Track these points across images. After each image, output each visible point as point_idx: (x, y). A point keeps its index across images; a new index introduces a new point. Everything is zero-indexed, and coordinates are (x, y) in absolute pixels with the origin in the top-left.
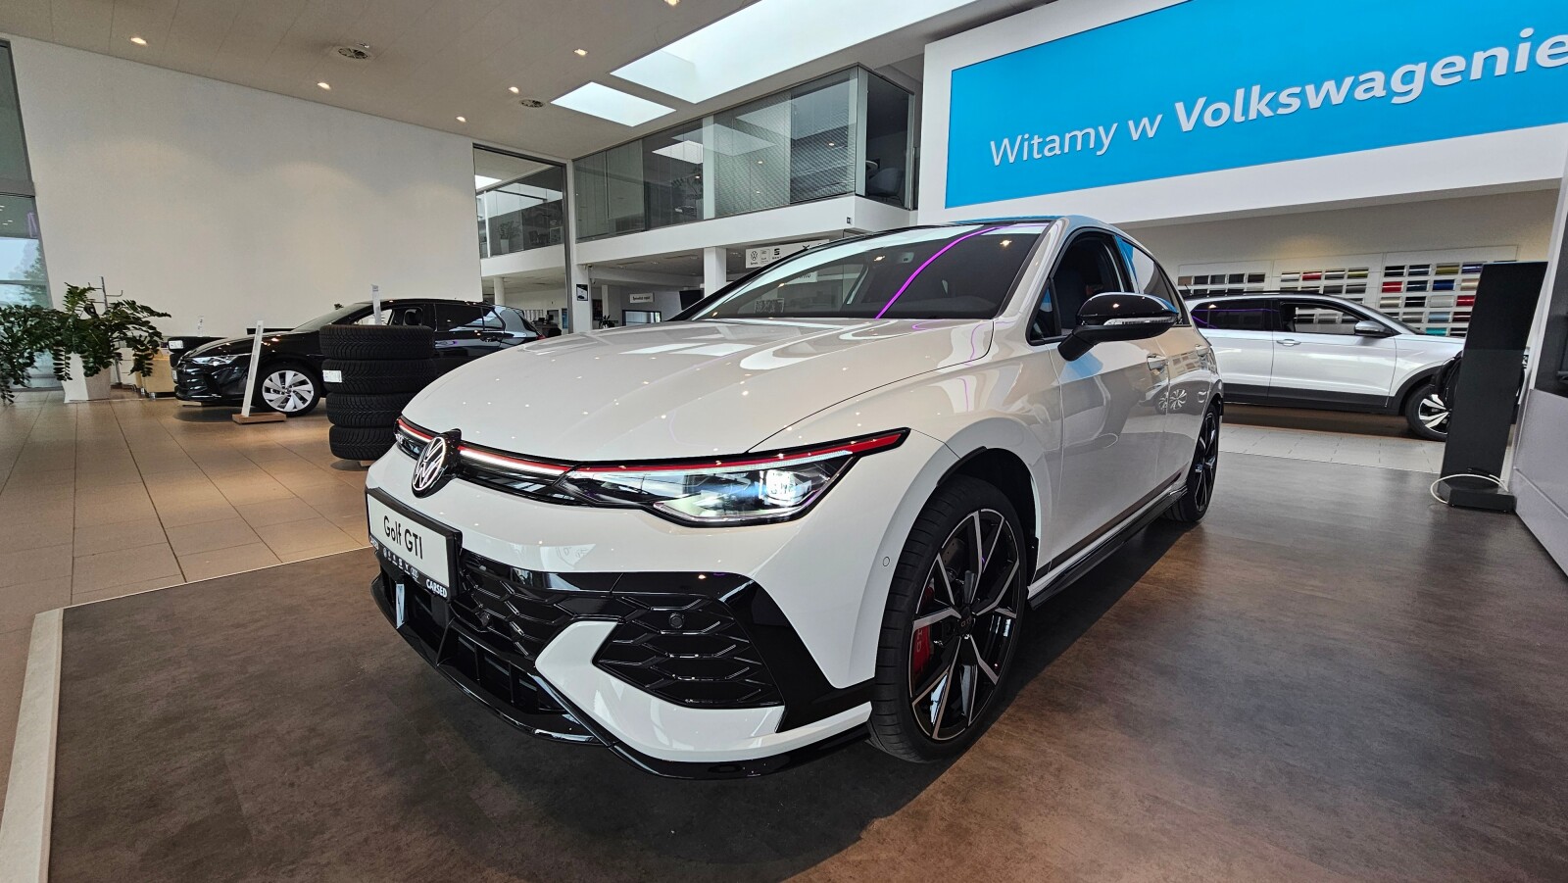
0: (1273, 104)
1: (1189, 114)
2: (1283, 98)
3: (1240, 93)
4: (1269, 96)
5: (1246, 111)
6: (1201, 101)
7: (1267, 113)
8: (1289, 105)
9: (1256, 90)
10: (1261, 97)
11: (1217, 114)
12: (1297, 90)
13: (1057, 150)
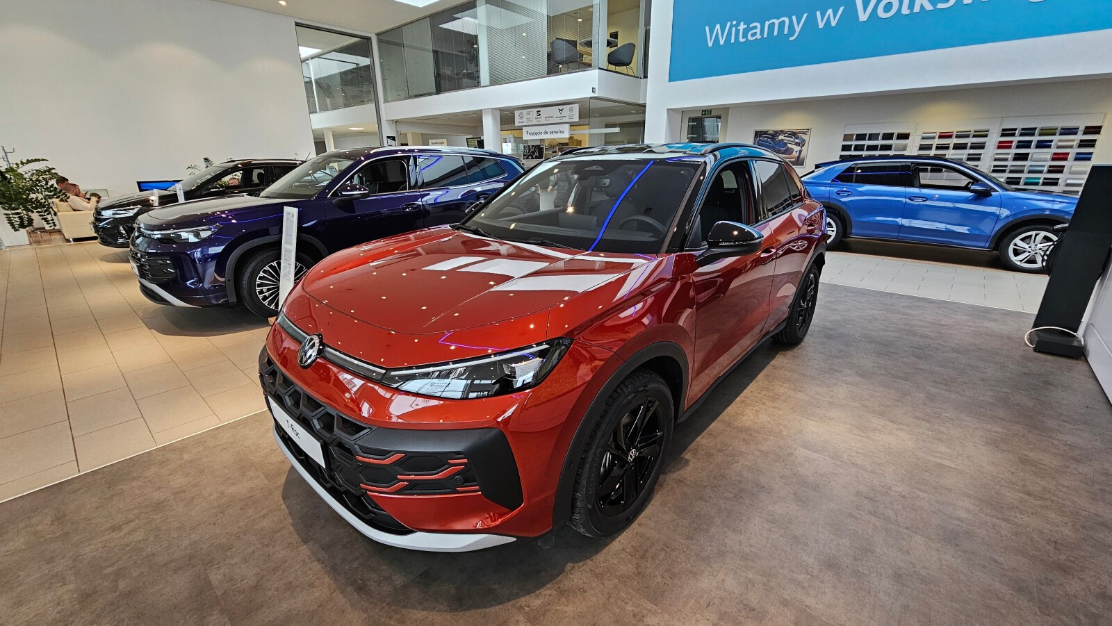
1: (865, 6)
11: (888, 7)
13: (758, 36)
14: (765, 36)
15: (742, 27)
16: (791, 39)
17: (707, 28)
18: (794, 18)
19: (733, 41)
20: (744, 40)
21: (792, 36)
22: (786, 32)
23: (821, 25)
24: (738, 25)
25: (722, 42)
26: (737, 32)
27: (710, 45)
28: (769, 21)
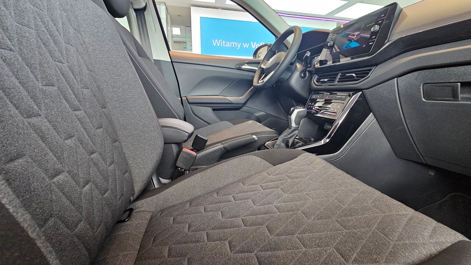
6: (255, 43)
13: (229, 46)
14: (231, 46)
15: (224, 42)
16: (238, 49)
17: (213, 40)
18: (238, 43)
19: (222, 45)
20: (225, 46)
21: (238, 47)
22: (236, 47)
23: (245, 47)
24: (222, 41)
25: (218, 45)
26: (223, 43)
27: (215, 45)
28: (231, 42)
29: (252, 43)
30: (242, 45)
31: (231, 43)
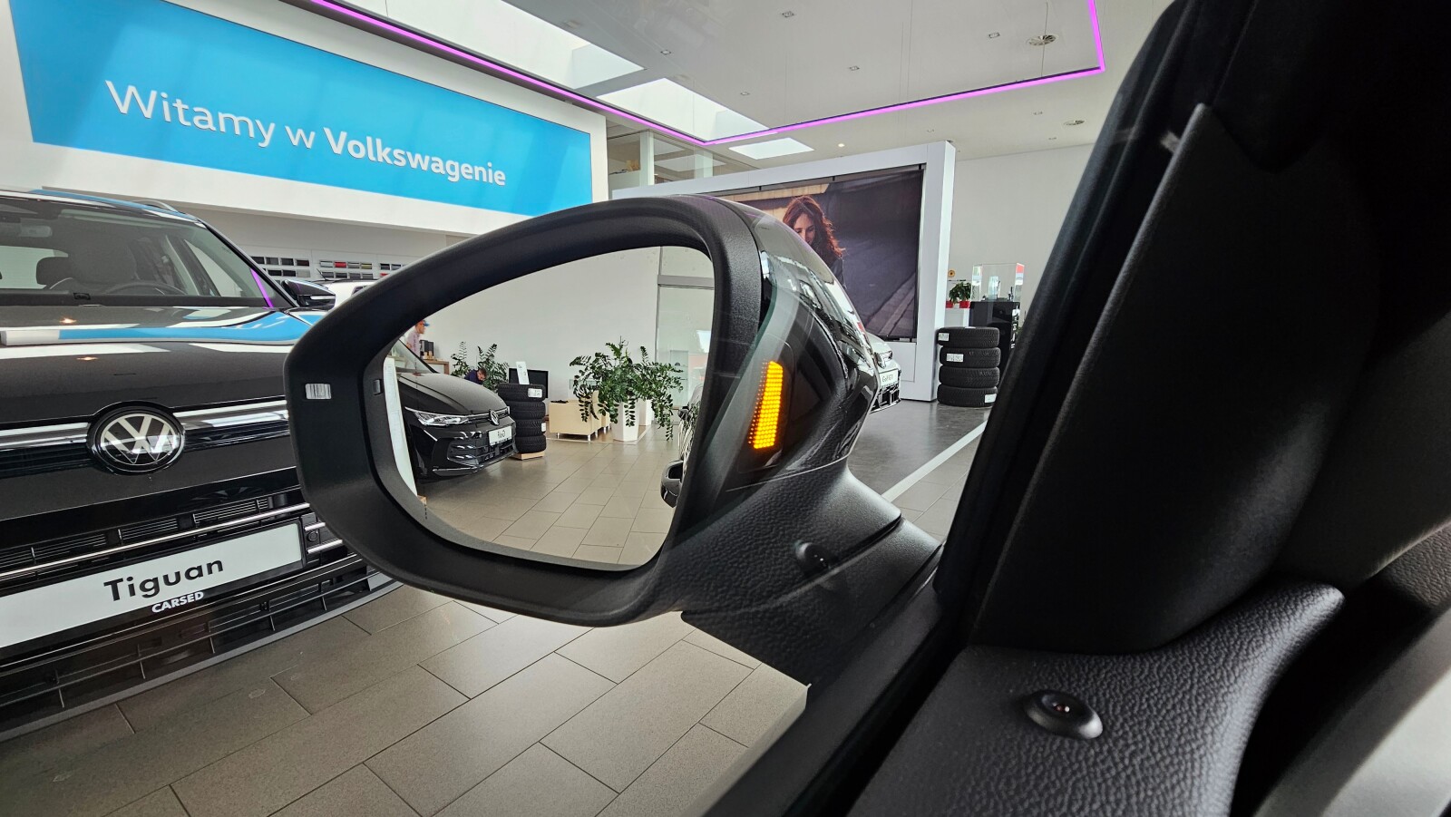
0: (391, 155)
1: (337, 140)
2: (396, 152)
3: (369, 139)
4: (388, 150)
5: (375, 154)
6: (343, 135)
7: (389, 161)
8: (400, 161)
9: (379, 142)
10: (383, 149)
11: (357, 149)
12: (403, 152)
13: (211, 126)
14: (223, 129)
15: (180, 105)
16: (260, 144)
17: (109, 83)
18: (258, 122)
19: (168, 118)
20: (188, 124)
22: (252, 134)
23: (295, 142)
24: (171, 100)
25: (148, 113)
27: (124, 109)
28: (223, 112)
29: (327, 131)
30: (280, 136)
31: (222, 116)
